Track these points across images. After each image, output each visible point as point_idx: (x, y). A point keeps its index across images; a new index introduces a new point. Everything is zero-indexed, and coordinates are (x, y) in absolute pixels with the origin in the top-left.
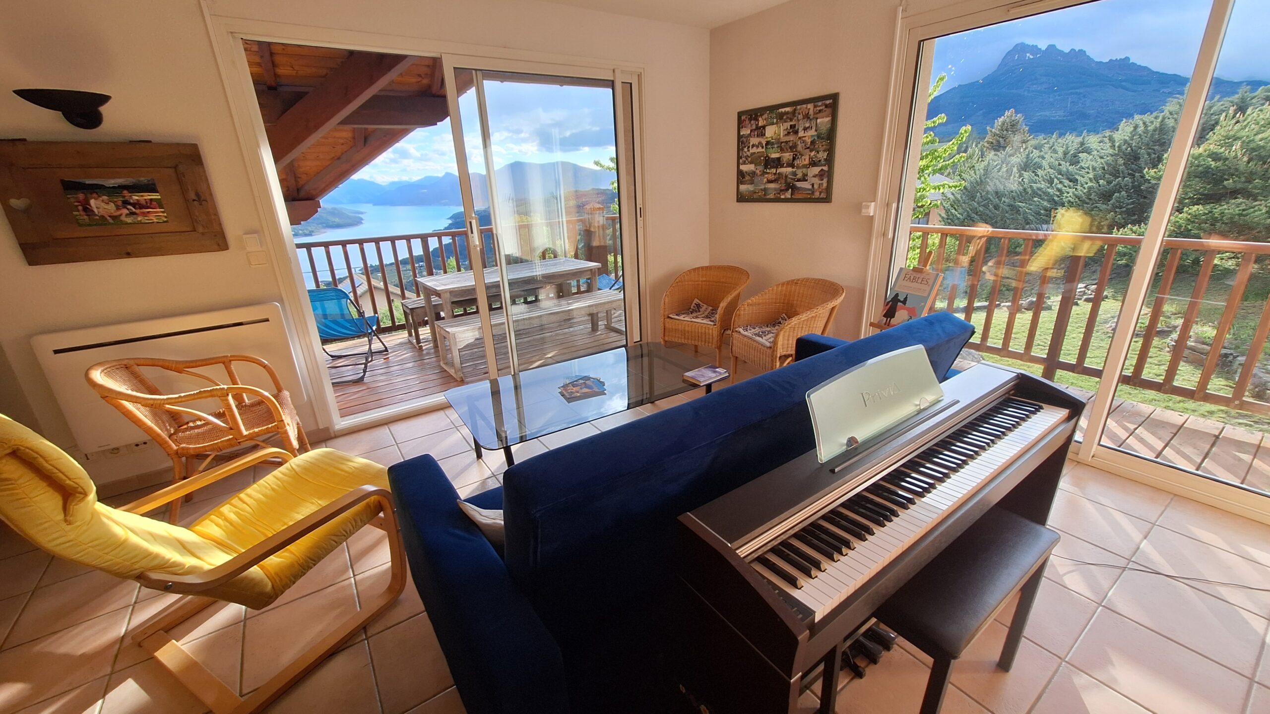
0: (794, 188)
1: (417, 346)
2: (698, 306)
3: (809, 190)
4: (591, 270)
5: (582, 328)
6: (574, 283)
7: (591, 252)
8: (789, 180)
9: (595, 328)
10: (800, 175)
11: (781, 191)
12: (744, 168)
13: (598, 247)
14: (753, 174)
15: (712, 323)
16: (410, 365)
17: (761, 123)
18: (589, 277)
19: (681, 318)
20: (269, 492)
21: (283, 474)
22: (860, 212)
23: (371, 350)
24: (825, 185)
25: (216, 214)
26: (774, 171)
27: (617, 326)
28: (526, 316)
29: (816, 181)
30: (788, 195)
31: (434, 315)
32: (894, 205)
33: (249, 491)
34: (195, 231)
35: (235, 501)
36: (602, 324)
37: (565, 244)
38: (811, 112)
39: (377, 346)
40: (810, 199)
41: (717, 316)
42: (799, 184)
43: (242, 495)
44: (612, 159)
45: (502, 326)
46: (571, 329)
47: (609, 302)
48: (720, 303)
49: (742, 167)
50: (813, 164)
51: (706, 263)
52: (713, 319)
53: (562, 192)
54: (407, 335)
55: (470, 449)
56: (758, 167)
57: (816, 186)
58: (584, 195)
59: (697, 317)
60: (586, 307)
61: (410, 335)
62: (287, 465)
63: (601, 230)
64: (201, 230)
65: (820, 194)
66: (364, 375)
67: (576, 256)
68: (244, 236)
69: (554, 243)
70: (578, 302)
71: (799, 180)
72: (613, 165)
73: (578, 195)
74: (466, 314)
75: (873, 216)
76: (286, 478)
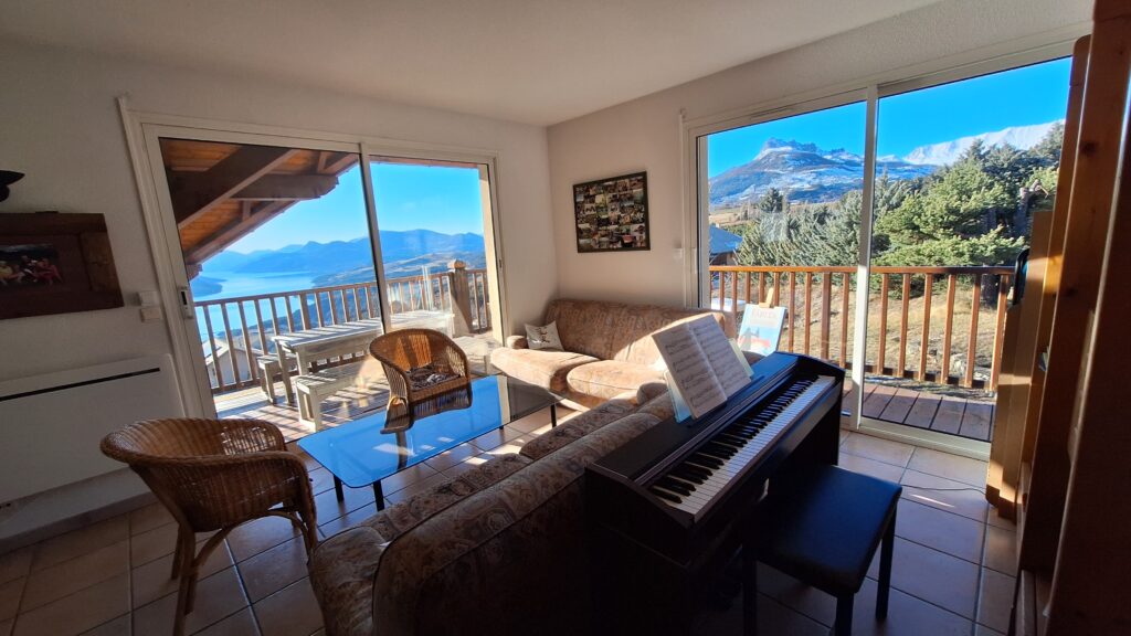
3: (632, 241)
8: (617, 235)
10: (624, 230)
11: (612, 242)
14: (589, 231)
17: (591, 193)
24: (644, 237)
25: (114, 274)
26: (605, 228)
29: (637, 235)
32: (696, 250)
38: (628, 185)
40: (634, 247)
49: (580, 226)
50: (634, 222)
56: (592, 226)
57: (637, 238)
64: (97, 289)
65: (641, 244)
68: (140, 294)
71: (624, 234)
75: (682, 259)
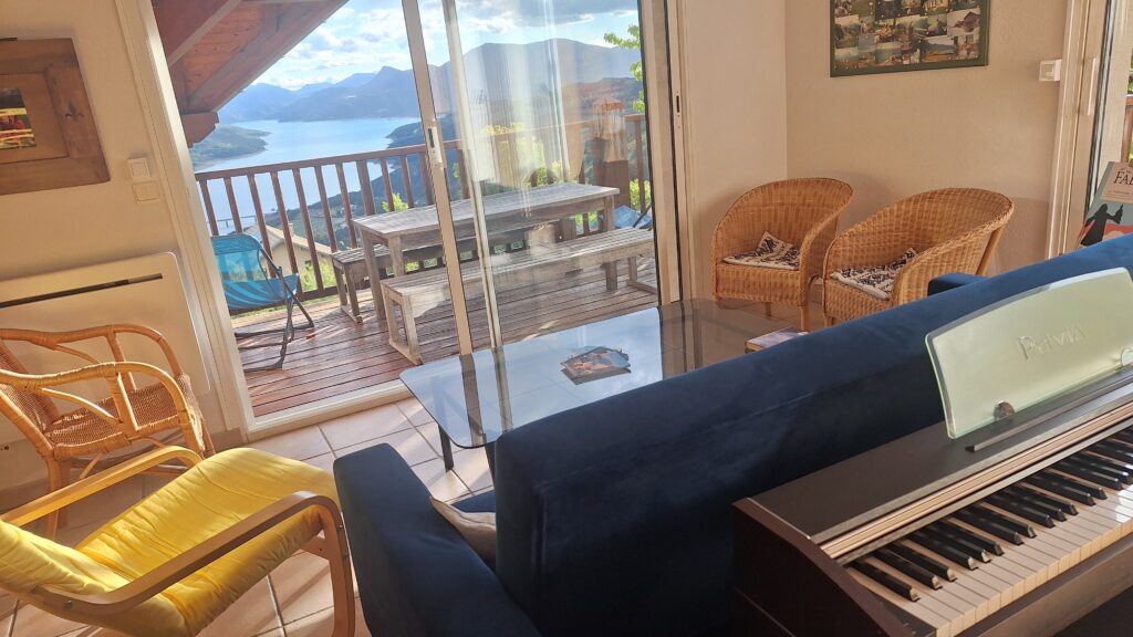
0: (925, 48)
1: (352, 317)
2: (770, 244)
3: (951, 47)
4: (604, 198)
5: (593, 285)
6: (579, 219)
7: (603, 172)
8: (916, 35)
9: (611, 285)
10: (934, 25)
11: (904, 53)
12: (842, 21)
13: (614, 163)
14: (857, 30)
15: (792, 268)
16: (345, 345)
18: (601, 209)
19: (743, 261)
20: (173, 504)
21: (189, 480)
22: (1037, 77)
23: (292, 325)
24: (976, 38)
25: (95, 131)
26: (890, 22)
27: (645, 282)
28: (512, 268)
29: (961, 32)
30: (915, 58)
31: (377, 273)
32: (1096, 62)
33: (148, 502)
34: (68, 156)
35: (130, 515)
36: (622, 280)
37: (564, 163)
39: (299, 319)
40: (952, 62)
41: (800, 257)
42: (933, 40)
43: (139, 508)
44: (632, 30)
45: (477, 284)
46: (577, 289)
47: (631, 246)
48: (804, 235)
50: (956, 5)
51: (782, 175)
52: (793, 262)
53: (559, 85)
54: (339, 304)
55: (436, 456)
56: (864, 19)
57: (961, 42)
58: (592, 87)
59: (768, 260)
60: (598, 253)
61: (344, 302)
62: (194, 469)
63: (618, 137)
64: (75, 154)
65: (968, 54)
66: (282, 359)
67: (582, 180)
68: (129, 161)
69: (548, 162)
70: (586, 246)
71: (932, 34)
72: (634, 38)
73: (583, 90)
74: (422, 269)
75: (1058, 82)
76: (193, 485)
